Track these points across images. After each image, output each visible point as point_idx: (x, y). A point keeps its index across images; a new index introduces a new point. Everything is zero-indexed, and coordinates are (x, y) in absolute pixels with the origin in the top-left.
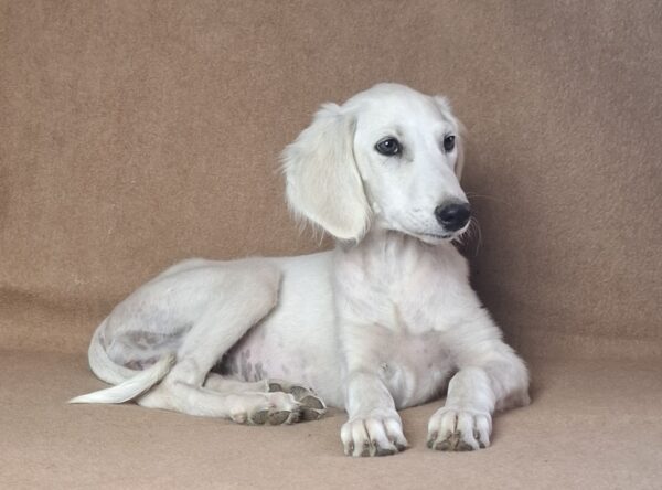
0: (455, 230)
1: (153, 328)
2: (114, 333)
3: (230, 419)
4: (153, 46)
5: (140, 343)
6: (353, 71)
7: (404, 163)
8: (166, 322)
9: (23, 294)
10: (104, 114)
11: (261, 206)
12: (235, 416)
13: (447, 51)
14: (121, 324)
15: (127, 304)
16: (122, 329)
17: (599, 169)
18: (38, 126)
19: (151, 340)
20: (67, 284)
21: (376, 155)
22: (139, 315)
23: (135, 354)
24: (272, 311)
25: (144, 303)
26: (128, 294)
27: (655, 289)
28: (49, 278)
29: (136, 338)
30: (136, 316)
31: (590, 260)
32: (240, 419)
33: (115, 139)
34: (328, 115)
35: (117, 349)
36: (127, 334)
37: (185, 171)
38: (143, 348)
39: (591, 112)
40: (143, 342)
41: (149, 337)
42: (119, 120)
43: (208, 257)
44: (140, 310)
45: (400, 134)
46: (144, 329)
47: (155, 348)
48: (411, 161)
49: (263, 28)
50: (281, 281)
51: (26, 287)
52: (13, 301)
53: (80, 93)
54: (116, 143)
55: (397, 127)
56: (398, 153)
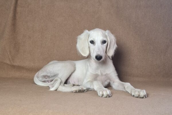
1: (49, 75)
8: (52, 73)
10: (39, 33)
16: (42, 75)
17: (133, 45)
18: (26, 35)
19: (49, 77)
20: (31, 65)
23: (44, 79)
24: (74, 71)
25: (47, 70)
26: (43, 67)
28: (27, 64)
29: (45, 77)
35: (41, 79)
38: (46, 78)
40: (46, 77)
42: (42, 34)
43: (58, 60)
44: (46, 71)
46: (47, 75)
47: (49, 78)
50: (75, 65)
52: (20, 68)
53: (34, 28)
54: (41, 38)
55: (94, 39)
56: (93, 44)
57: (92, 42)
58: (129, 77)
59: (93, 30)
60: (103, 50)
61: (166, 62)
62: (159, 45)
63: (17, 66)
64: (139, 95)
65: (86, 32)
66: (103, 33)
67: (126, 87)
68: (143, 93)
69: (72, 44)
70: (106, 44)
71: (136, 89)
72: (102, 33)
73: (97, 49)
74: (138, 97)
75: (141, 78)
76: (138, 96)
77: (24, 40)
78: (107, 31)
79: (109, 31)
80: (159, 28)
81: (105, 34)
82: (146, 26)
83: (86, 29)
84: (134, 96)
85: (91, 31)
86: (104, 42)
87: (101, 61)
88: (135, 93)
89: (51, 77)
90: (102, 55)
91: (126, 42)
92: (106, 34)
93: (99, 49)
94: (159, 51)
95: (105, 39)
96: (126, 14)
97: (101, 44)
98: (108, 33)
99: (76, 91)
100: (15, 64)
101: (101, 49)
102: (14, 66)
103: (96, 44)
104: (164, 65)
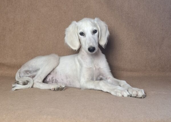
1: (31, 69)
2: (22, 71)
3: (51, 90)
4: (31, 11)
5: (27, 73)
6: (74, 16)
8: (34, 68)
9: (2, 64)
10: (20, 25)
11: (55, 45)
12: (52, 89)
13: (94, 13)
15: (25, 65)
17: (126, 37)
18: (6, 27)
19: (30, 72)
20: (12, 61)
25: (29, 64)
27: (138, 62)
30: (27, 67)
31: (124, 56)
32: (53, 89)
33: (23, 30)
36: (25, 71)
37: (38, 37)
38: (28, 74)
39: (124, 26)
40: (28, 73)
42: (24, 26)
44: (28, 66)
46: (29, 70)
47: (31, 74)
49: (55, 7)
51: (3, 62)
53: (15, 20)
54: (23, 31)
55: (83, 30)
56: (84, 35)
57: (82, 34)
58: (122, 72)
59: (81, 21)
60: (95, 40)
62: (154, 37)
65: (74, 23)
66: (92, 22)
69: (58, 37)
70: (97, 34)
71: (134, 88)
72: (90, 22)
73: (89, 41)
75: (135, 73)
76: (135, 96)
77: (4, 33)
78: (96, 19)
79: (97, 18)
80: (154, 19)
81: (94, 22)
82: (140, 17)
83: (74, 20)
85: (79, 22)
86: (95, 32)
87: (94, 52)
90: (94, 46)
91: (118, 34)
92: (96, 22)
93: (90, 40)
94: (154, 44)
95: (95, 28)
96: (118, 4)
97: (92, 35)
98: (97, 21)
99: (55, 89)
101: (93, 40)
103: (87, 36)
104: (160, 59)
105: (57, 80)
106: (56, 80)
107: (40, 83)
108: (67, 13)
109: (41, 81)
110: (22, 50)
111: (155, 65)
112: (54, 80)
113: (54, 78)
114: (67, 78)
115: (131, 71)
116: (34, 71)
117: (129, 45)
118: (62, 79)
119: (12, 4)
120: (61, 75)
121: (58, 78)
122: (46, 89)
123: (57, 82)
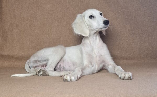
0: (108, 25)
1: (40, 59)
2: (31, 61)
3: (61, 76)
4: (36, 8)
5: (37, 62)
7: (95, 19)
8: (43, 58)
9: (11, 56)
10: (27, 21)
14: (33, 59)
15: (35, 55)
18: (13, 23)
19: (40, 61)
20: (20, 54)
21: (89, 19)
22: (37, 57)
25: (38, 54)
28: (16, 53)
30: (36, 57)
32: (63, 76)
34: (79, 15)
35: (32, 64)
36: (34, 61)
37: (43, 31)
38: (37, 63)
40: (38, 62)
41: (39, 61)
42: (30, 22)
44: (37, 56)
45: (92, 14)
46: (38, 59)
47: (40, 63)
48: (96, 18)
49: (58, 4)
51: (12, 54)
52: (9, 57)
53: (22, 17)
54: (29, 26)
57: (91, 17)
58: (119, 60)
61: (154, 44)
62: (146, 28)
63: (6, 55)
64: (124, 77)
67: (116, 70)
68: (128, 75)
69: (61, 31)
74: (123, 79)
77: (12, 29)
80: (146, 12)
82: (134, 11)
84: (120, 78)
88: (121, 76)
89: (42, 62)
91: (115, 27)
94: (146, 34)
100: (4, 53)
102: (3, 55)
104: (152, 47)
105: (65, 67)
106: (63, 67)
107: (52, 71)
108: (68, 9)
109: (52, 69)
110: (28, 43)
111: (148, 53)
112: (61, 67)
113: (62, 66)
114: (74, 65)
115: (127, 59)
116: (43, 61)
117: (125, 36)
118: (69, 66)
119: (18, 2)
120: (68, 62)
121: (66, 66)
122: (58, 76)
123: (65, 69)
